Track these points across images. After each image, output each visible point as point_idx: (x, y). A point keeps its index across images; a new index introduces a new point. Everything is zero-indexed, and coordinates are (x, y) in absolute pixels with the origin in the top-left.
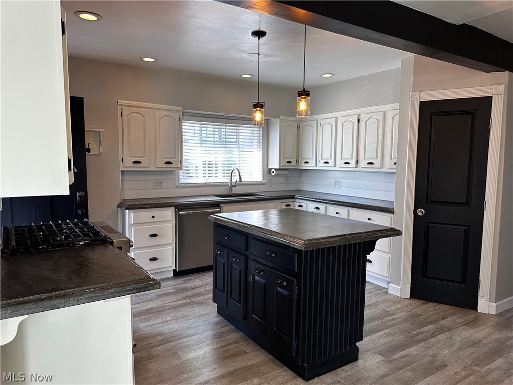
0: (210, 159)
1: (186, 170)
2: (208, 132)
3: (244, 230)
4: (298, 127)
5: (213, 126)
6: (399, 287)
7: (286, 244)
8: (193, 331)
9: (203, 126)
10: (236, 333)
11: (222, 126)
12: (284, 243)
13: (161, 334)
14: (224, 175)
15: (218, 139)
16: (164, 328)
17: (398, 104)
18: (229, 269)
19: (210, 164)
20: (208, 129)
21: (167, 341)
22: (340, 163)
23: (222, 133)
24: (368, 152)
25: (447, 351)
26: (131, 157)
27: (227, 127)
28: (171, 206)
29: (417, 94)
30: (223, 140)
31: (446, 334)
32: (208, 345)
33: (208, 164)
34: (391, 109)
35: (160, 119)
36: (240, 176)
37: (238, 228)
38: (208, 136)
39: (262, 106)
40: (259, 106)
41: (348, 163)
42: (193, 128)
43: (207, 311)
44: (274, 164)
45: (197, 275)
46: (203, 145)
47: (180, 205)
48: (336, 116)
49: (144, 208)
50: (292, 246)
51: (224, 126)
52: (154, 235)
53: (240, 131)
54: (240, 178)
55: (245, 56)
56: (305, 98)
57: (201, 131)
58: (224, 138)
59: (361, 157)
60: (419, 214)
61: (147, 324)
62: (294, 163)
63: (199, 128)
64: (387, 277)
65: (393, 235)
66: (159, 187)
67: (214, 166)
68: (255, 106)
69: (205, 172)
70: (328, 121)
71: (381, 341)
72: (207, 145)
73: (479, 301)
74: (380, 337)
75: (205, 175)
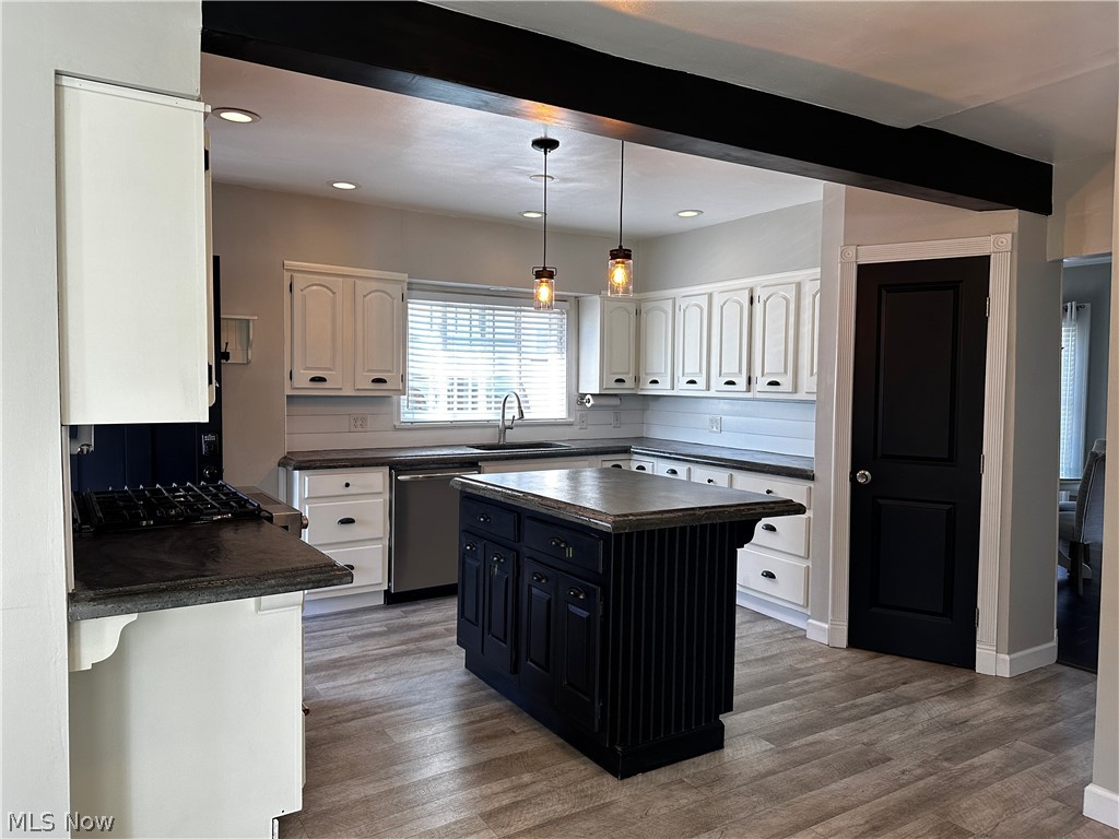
0: (461, 375)
1: (415, 395)
2: (459, 322)
3: (513, 503)
4: (638, 313)
5: (468, 310)
6: (826, 626)
7: (584, 523)
8: (418, 697)
9: (449, 309)
10: (498, 701)
11: (486, 309)
12: (580, 521)
13: (357, 702)
14: (489, 405)
15: (479, 336)
16: (362, 692)
17: (819, 270)
18: (487, 578)
19: (462, 384)
20: (459, 316)
21: (366, 712)
22: (718, 383)
23: (487, 324)
24: (772, 361)
25: (897, 736)
26: (307, 368)
27: (496, 312)
28: (383, 465)
29: (851, 251)
30: (487, 336)
31: (904, 708)
32: (443, 720)
33: (459, 384)
34: (810, 278)
35: (365, 296)
36: (520, 407)
37: (502, 499)
38: (459, 328)
39: (551, 275)
40: (544, 274)
41: (733, 383)
42: (428, 314)
43: (446, 665)
44: (591, 384)
45: (432, 603)
46: (449, 347)
47: (400, 463)
48: (709, 291)
49: (330, 467)
50: (593, 526)
51: (490, 309)
52: (348, 521)
53: (523, 319)
54: (521, 413)
55: (525, 179)
56: (623, 263)
57: (445, 319)
58: (489, 333)
59: (757, 372)
60: (861, 480)
61: (331, 684)
62: (630, 383)
63: (440, 314)
64: (802, 606)
65: (788, 513)
66: (359, 428)
67: (470, 387)
68: (539, 275)
69: (451, 400)
70: (695, 300)
71: (774, 718)
72: (455, 347)
73: (977, 650)
74: (772, 712)
75: (451, 406)
